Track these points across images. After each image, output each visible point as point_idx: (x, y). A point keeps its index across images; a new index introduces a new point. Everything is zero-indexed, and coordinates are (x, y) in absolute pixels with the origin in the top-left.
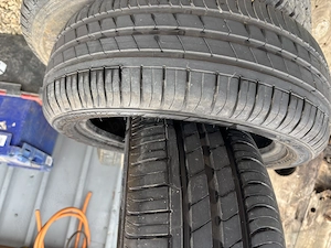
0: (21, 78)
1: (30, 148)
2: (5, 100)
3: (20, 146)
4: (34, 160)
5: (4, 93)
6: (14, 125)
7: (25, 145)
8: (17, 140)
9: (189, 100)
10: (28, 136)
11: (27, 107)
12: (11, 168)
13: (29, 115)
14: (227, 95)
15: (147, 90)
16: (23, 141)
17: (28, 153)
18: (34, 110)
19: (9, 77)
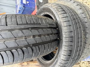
0: (40, 5)
1: (23, 9)
2: (34, 3)
3: (24, 7)
4: (20, 11)
5: (36, 2)
6: (29, 5)
7: (24, 8)
8: (25, 6)
9: (66, 27)
10: (26, 8)
11: (33, 7)
12: (15, 6)
13: (31, 8)
14: (69, 35)
15: (64, 18)
16: (25, 7)
17: (22, 9)
18: (33, 9)
19: (39, 3)
